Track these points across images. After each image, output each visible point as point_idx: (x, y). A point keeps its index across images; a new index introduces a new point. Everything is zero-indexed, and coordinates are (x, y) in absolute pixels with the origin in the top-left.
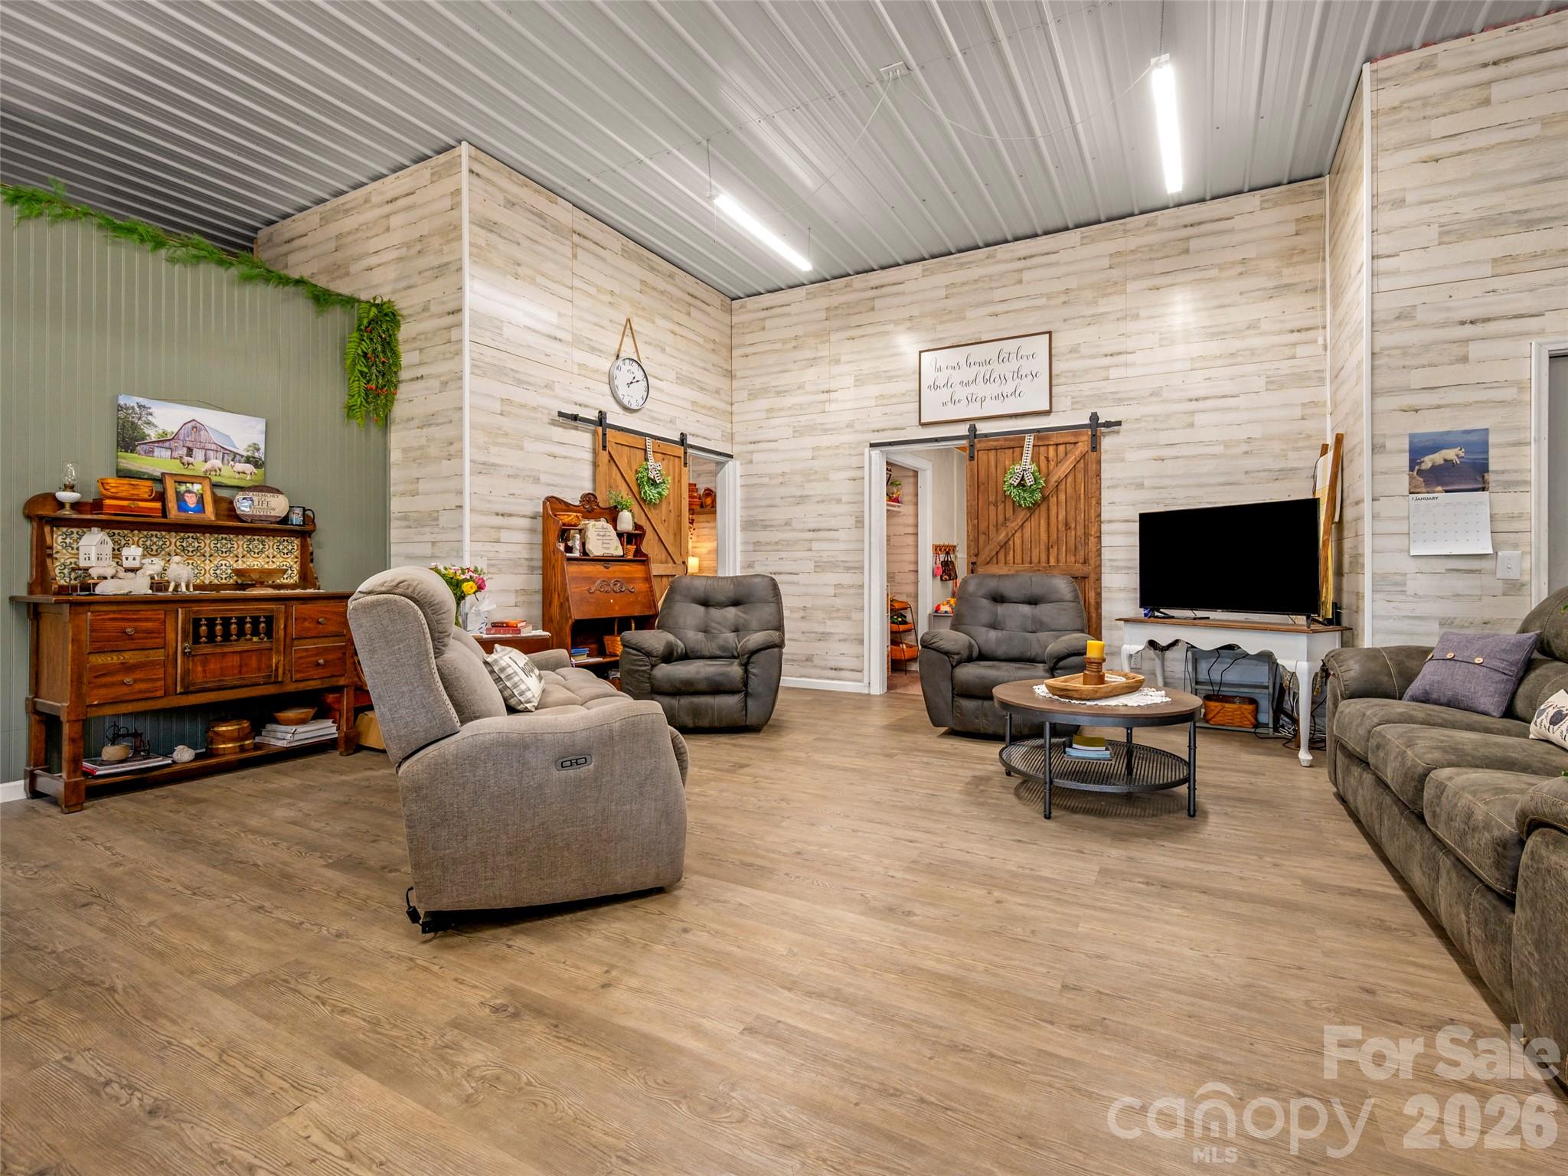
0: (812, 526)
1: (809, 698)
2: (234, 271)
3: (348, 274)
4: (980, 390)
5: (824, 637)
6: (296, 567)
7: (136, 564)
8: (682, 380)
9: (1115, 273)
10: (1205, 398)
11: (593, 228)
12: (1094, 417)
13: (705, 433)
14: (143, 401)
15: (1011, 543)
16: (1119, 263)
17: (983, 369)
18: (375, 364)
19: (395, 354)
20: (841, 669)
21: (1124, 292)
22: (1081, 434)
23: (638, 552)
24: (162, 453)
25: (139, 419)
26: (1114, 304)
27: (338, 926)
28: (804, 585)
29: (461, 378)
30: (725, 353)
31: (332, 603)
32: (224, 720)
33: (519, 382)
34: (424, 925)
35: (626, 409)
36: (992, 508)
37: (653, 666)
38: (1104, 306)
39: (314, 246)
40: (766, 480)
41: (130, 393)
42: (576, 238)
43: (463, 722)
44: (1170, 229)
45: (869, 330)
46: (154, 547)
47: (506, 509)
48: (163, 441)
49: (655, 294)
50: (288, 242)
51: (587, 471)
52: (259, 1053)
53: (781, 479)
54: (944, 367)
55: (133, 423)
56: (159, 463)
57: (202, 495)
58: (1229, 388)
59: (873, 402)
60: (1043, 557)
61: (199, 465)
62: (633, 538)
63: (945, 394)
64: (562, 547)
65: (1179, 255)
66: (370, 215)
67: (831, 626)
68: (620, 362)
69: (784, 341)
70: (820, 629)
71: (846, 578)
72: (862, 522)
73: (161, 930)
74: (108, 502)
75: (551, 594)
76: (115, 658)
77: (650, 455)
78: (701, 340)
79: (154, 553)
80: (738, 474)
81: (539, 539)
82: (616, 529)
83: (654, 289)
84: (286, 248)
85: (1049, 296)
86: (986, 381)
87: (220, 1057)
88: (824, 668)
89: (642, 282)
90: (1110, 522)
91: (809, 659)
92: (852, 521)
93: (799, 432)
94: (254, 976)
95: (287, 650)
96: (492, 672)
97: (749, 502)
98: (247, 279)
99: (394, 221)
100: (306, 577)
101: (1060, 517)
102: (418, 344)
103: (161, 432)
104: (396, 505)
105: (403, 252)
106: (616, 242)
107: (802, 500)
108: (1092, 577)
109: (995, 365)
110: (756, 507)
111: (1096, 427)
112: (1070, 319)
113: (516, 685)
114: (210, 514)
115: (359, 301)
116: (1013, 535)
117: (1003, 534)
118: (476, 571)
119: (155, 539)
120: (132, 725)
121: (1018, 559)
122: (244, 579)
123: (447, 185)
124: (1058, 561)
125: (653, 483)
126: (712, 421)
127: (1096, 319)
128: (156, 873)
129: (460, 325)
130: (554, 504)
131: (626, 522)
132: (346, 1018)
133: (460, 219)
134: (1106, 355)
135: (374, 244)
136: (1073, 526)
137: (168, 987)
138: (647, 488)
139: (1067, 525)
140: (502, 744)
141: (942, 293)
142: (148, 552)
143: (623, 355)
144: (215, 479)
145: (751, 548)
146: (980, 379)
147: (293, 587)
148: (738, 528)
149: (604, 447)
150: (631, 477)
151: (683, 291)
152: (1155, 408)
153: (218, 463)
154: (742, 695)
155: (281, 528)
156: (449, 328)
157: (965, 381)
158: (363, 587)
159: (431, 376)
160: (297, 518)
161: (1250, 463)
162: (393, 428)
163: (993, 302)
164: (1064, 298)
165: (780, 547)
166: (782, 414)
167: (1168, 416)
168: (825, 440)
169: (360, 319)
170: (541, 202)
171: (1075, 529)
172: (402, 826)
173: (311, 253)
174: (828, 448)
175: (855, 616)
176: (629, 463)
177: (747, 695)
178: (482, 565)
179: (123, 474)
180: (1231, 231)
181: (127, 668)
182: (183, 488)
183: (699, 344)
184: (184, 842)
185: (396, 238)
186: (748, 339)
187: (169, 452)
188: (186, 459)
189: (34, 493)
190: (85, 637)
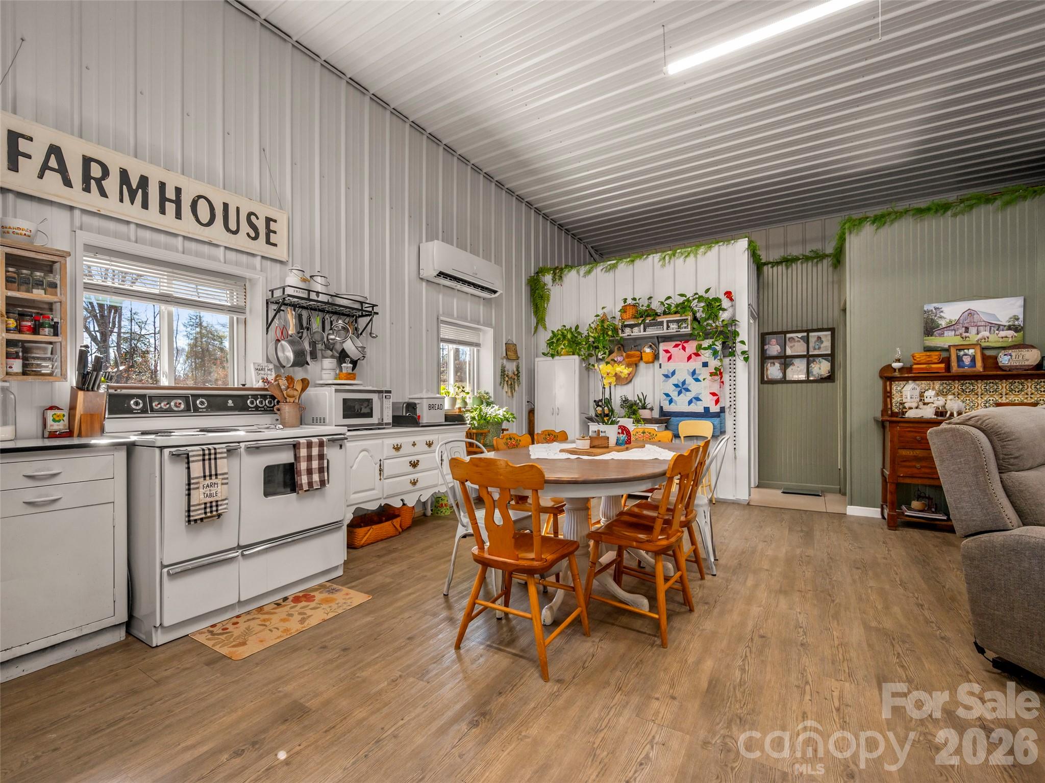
7: (931, 400)
14: (936, 305)
24: (949, 334)
25: (936, 316)
27: (948, 634)
41: (931, 302)
46: (945, 390)
48: (951, 326)
52: (851, 654)
55: (932, 319)
56: (948, 339)
57: (974, 356)
61: (973, 337)
73: (871, 591)
74: (916, 366)
76: (912, 453)
79: (945, 393)
87: (839, 645)
94: (884, 629)
103: (948, 321)
119: (945, 386)
120: (927, 492)
128: (895, 568)
132: (900, 670)
137: (850, 612)
142: (939, 393)
153: (986, 334)
155: (1033, 373)
179: (928, 349)
181: (917, 459)
182: (962, 353)
184: (923, 561)
187: (953, 332)
188: (964, 335)
189: (883, 365)
190: (896, 439)
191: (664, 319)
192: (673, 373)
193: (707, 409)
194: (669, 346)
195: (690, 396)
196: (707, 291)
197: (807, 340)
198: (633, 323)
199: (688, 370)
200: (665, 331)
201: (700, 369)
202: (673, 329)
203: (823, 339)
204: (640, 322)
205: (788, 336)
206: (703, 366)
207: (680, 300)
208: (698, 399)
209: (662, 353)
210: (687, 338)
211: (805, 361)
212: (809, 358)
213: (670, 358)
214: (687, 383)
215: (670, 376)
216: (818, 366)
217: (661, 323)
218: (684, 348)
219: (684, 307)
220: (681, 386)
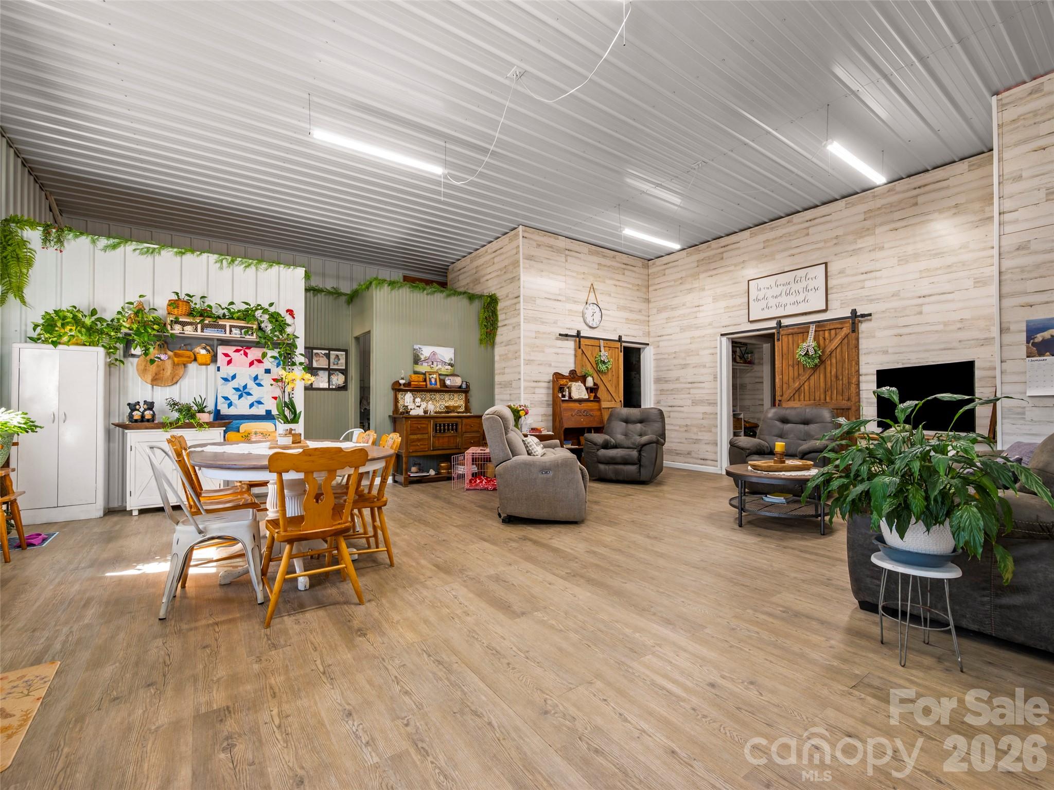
0: (690, 380)
1: (685, 473)
2: (444, 294)
3: (480, 283)
4: (784, 300)
5: (697, 441)
6: (464, 405)
7: (419, 404)
8: (621, 308)
9: (868, 223)
10: (930, 295)
11: (575, 246)
12: (854, 312)
13: (632, 335)
14: (420, 346)
15: (802, 388)
16: (870, 217)
17: (785, 288)
18: (489, 321)
19: (496, 315)
20: (706, 460)
21: (874, 234)
22: (845, 323)
23: (596, 397)
24: (425, 364)
25: (419, 353)
26: (868, 242)
27: (480, 519)
28: (686, 413)
29: (520, 325)
30: (644, 290)
31: (476, 419)
32: (443, 462)
33: (543, 323)
34: (503, 520)
35: (591, 327)
36: (791, 368)
37: (598, 450)
38: (861, 244)
39: (468, 271)
40: (666, 356)
41: (417, 344)
42: (567, 252)
43: (513, 457)
44: (904, 192)
45: (721, 270)
46: (423, 398)
47: (538, 379)
48: (426, 360)
49: (606, 268)
50: (459, 270)
51: (571, 359)
53: (674, 355)
54: (762, 288)
55: (417, 354)
56: (423, 368)
57: (436, 379)
58: (948, 287)
59: (723, 311)
60: (822, 396)
61: (435, 369)
62: (592, 390)
63: (763, 304)
64: (560, 395)
65: (911, 207)
66: (488, 258)
67: (700, 436)
68: (588, 305)
69: (675, 281)
70: (695, 437)
71: (708, 409)
72: (716, 378)
74: (412, 383)
75: (556, 416)
76: (416, 436)
77: (602, 349)
78: (630, 286)
80: (652, 353)
81: (551, 391)
82: (585, 386)
83: (605, 266)
84: (459, 273)
85: (825, 241)
86: (787, 295)
88: (697, 459)
89: (599, 264)
90: (866, 375)
91: (689, 453)
92: (712, 377)
93: (683, 329)
95: (462, 435)
96: (525, 444)
97: (658, 369)
98: (449, 296)
99: (496, 260)
100: (467, 409)
101: (833, 373)
102: (504, 311)
103: (425, 357)
104: (498, 379)
105: (499, 273)
106: (585, 248)
107: (685, 366)
108: (854, 408)
109: (792, 285)
110: (661, 371)
111: (855, 318)
112: (839, 254)
113: (533, 449)
114: (438, 386)
115: (484, 296)
116: (803, 384)
117: (797, 384)
118: (525, 406)
119: (424, 395)
120: (418, 461)
121: (807, 398)
122: (449, 409)
123: (514, 244)
124: (831, 399)
125: (604, 362)
126: (637, 327)
127: (855, 252)
129: (519, 302)
130: (557, 376)
131: (590, 382)
132: (483, 534)
133: (519, 258)
134: (862, 274)
135: (489, 270)
136: (841, 378)
138: (600, 365)
139: (837, 377)
140: (523, 464)
141: (762, 246)
142: (422, 400)
143: (589, 302)
144: (440, 372)
145: (659, 393)
146: (784, 293)
147: (463, 412)
148: (652, 382)
149: (580, 348)
150: (592, 360)
151: (620, 263)
152: (895, 304)
153: (440, 366)
154: (638, 466)
155: (459, 390)
156: (515, 304)
157: (775, 295)
158: (486, 413)
159: (509, 324)
160: (464, 386)
161: (962, 335)
162: (496, 346)
163: (791, 248)
164: (835, 241)
165: (674, 392)
166: (674, 320)
167: (904, 308)
168: (697, 333)
169: (484, 304)
170: (551, 241)
171: (842, 379)
172: (498, 500)
173: (467, 274)
174: (699, 337)
175: (713, 430)
176: (592, 354)
177: (640, 466)
178: (528, 404)
179: (416, 373)
180: (948, 187)
181: (419, 440)
182: (431, 377)
183: (630, 288)
184: (436, 497)
185: (496, 267)
186: (657, 281)
187: (427, 364)
188: (432, 366)
189: (393, 381)
190: (409, 429)
191: (228, 323)
192: (234, 377)
193: (269, 412)
194: (230, 350)
195: (251, 399)
196: (271, 305)
197: (328, 356)
198: (189, 320)
199: (250, 375)
200: (228, 334)
201: (262, 375)
202: (236, 334)
203: (340, 357)
204: (198, 321)
205: (315, 351)
206: (265, 373)
207: (244, 307)
208: (259, 403)
209: (220, 357)
210: (249, 345)
211: (327, 373)
212: (330, 371)
213: (229, 362)
214: (248, 387)
215: (230, 379)
216: (336, 377)
217: (224, 327)
218: (246, 354)
219: (247, 315)
220: (242, 390)
